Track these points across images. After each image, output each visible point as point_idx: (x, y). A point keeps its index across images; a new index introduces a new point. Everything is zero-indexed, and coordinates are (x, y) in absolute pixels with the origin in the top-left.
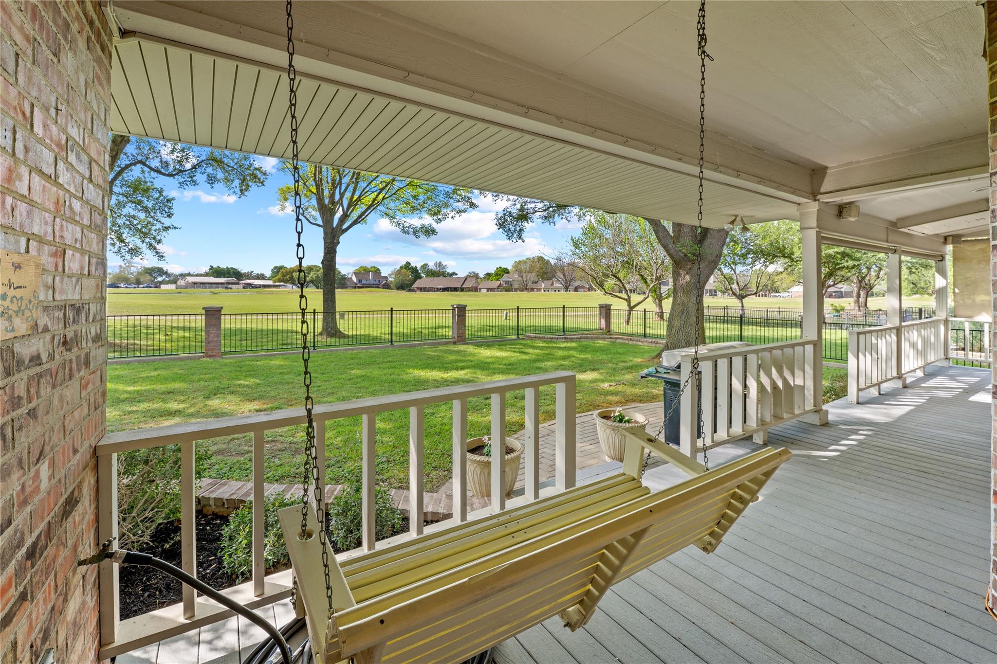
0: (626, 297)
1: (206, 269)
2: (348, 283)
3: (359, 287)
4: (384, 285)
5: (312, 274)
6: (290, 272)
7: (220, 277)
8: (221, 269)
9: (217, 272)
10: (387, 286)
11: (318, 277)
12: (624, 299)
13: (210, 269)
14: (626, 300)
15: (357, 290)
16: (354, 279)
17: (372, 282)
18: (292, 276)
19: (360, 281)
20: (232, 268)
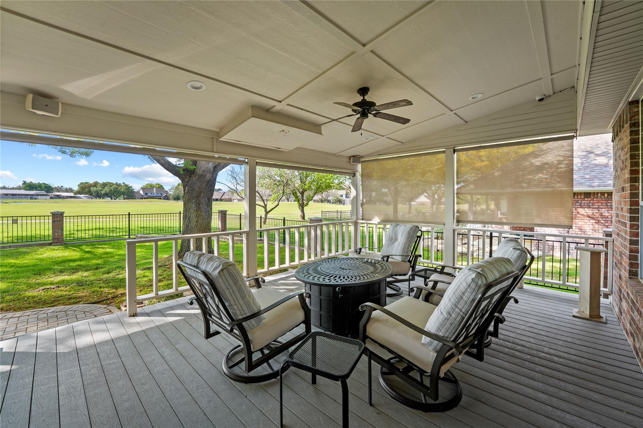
0: (263, 205)
1: (20, 184)
2: (136, 195)
3: (145, 198)
4: (164, 197)
5: (106, 188)
6: (88, 186)
7: (32, 190)
8: (34, 184)
9: (30, 186)
10: (167, 198)
11: (111, 190)
12: (262, 206)
13: (23, 184)
14: (263, 207)
15: (143, 200)
16: (141, 192)
17: (155, 195)
18: (90, 190)
19: (146, 194)
20: (44, 184)
